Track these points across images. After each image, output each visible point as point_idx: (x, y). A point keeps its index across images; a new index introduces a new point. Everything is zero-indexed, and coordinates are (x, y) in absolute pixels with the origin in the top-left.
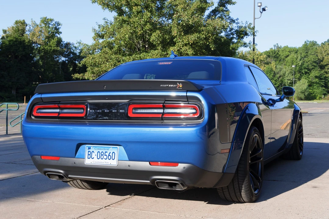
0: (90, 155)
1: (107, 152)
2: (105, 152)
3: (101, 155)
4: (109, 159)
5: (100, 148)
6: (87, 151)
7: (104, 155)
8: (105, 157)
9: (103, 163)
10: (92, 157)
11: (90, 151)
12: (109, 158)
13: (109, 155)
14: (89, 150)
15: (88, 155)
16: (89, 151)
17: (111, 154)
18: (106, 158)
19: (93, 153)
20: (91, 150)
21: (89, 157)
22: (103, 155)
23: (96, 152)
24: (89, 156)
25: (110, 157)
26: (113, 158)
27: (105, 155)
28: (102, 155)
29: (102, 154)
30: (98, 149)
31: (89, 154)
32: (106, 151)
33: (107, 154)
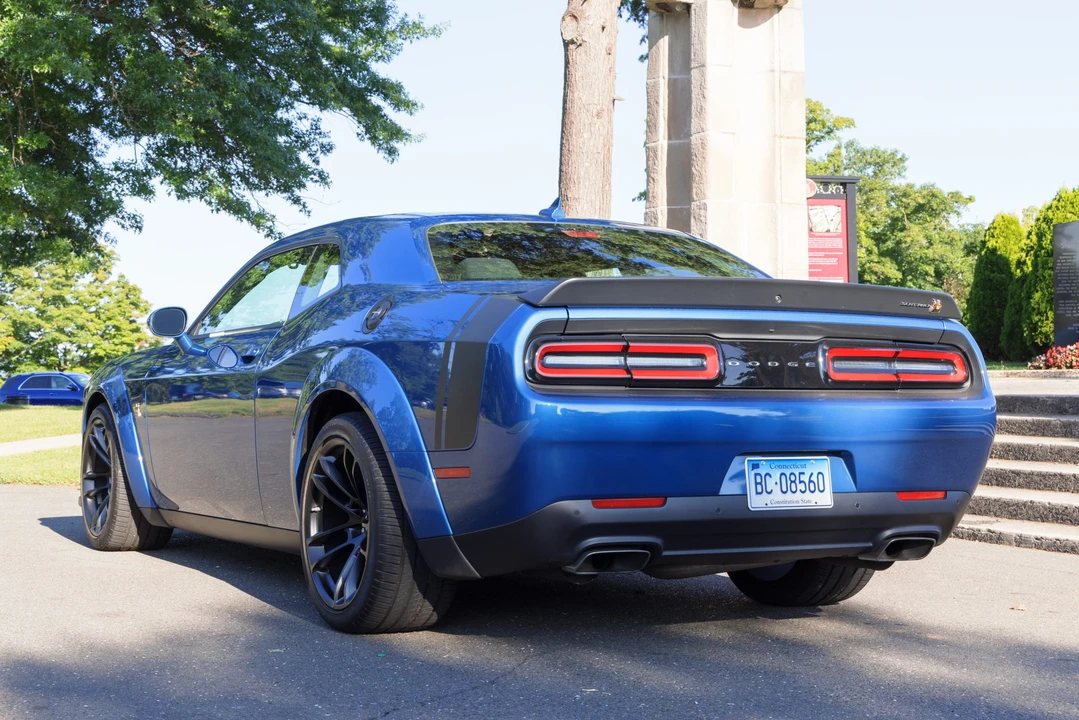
0: (761, 483)
1: (803, 473)
2: (800, 474)
3: (789, 482)
4: (812, 492)
5: (782, 463)
6: (753, 473)
7: (797, 482)
8: (801, 487)
9: (797, 502)
10: (769, 490)
11: (759, 474)
12: (812, 489)
13: (810, 481)
14: (756, 471)
15: (756, 484)
16: (756, 475)
17: (814, 478)
18: (803, 489)
19: (768, 477)
20: (762, 471)
21: (759, 490)
22: (794, 482)
23: (776, 474)
24: (759, 487)
25: (812, 485)
26: (821, 489)
27: (801, 482)
28: (792, 482)
29: (793, 478)
30: (779, 467)
31: (759, 480)
32: (802, 470)
33: (805, 478)
